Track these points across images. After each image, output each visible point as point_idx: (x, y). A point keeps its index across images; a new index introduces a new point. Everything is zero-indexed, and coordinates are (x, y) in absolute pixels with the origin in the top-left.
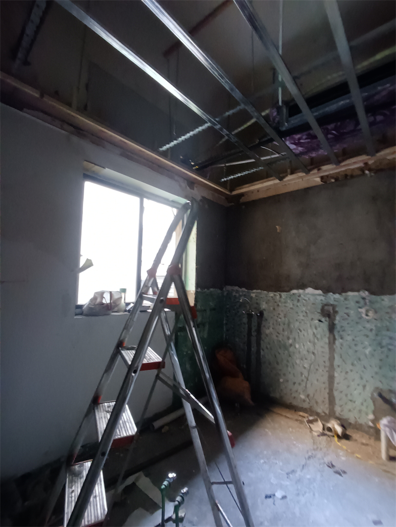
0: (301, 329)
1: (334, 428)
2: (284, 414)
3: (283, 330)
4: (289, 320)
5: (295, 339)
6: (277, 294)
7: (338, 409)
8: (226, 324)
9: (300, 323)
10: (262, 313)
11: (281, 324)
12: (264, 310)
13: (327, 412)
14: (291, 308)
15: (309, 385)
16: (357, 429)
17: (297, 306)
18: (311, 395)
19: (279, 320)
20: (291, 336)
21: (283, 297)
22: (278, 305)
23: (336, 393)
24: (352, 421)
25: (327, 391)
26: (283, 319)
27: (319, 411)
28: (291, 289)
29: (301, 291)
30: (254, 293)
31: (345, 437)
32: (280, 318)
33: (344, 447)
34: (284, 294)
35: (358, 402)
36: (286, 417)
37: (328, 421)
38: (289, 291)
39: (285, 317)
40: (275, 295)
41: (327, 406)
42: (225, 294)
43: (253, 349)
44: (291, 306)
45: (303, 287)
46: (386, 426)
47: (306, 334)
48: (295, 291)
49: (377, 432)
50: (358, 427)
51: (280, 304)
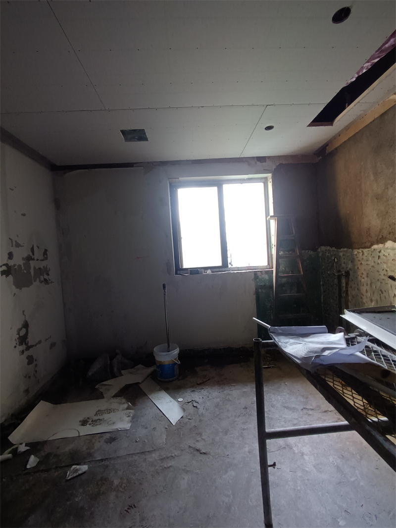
0: (383, 290)
3: (367, 291)
4: (371, 280)
5: (377, 301)
6: (360, 251)
8: (323, 285)
9: (381, 283)
10: (347, 274)
11: (365, 285)
12: (350, 269)
14: (373, 267)
17: (378, 264)
19: (363, 280)
20: (373, 298)
21: (366, 254)
22: (361, 264)
26: (366, 278)
28: (372, 245)
29: (381, 246)
30: (341, 252)
32: (363, 278)
34: (365, 251)
38: (370, 247)
39: (367, 277)
40: (358, 252)
42: (320, 255)
44: (373, 264)
45: (382, 240)
47: (387, 296)
48: (375, 247)
51: (363, 263)
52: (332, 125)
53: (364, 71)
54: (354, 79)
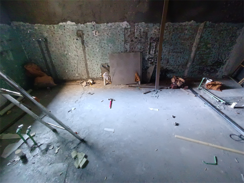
0: (70, 45)
1: (90, 82)
2: (71, 84)
4: (62, 41)
5: (68, 51)
7: (90, 75)
10: (46, 39)
12: (47, 37)
13: (87, 78)
15: (78, 70)
16: (97, 80)
17: (65, 33)
18: (80, 73)
20: (65, 50)
21: (56, 28)
23: (89, 70)
24: (95, 78)
25: (86, 70)
27: (84, 78)
28: (59, 22)
29: (64, 23)
31: (94, 83)
33: (94, 87)
35: (96, 71)
36: (72, 85)
37: (88, 81)
38: (58, 24)
40: (50, 27)
41: (87, 75)
43: (48, 60)
45: (65, 20)
46: (105, 75)
47: (72, 47)
48: (61, 24)
49: (103, 78)
50: (97, 79)
51: (55, 33)
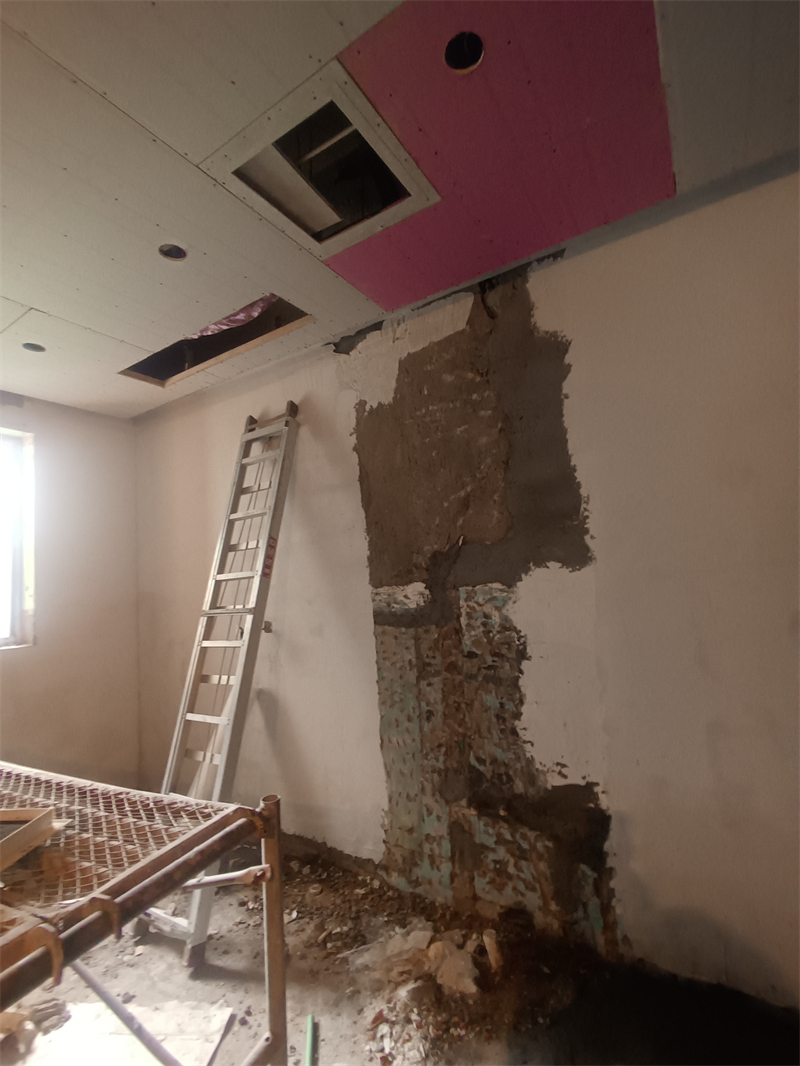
52: (163, 385)
53: (210, 333)
54: (196, 337)
